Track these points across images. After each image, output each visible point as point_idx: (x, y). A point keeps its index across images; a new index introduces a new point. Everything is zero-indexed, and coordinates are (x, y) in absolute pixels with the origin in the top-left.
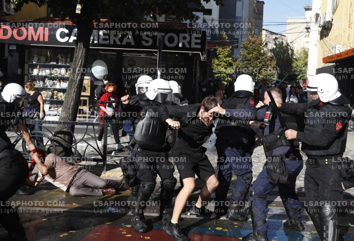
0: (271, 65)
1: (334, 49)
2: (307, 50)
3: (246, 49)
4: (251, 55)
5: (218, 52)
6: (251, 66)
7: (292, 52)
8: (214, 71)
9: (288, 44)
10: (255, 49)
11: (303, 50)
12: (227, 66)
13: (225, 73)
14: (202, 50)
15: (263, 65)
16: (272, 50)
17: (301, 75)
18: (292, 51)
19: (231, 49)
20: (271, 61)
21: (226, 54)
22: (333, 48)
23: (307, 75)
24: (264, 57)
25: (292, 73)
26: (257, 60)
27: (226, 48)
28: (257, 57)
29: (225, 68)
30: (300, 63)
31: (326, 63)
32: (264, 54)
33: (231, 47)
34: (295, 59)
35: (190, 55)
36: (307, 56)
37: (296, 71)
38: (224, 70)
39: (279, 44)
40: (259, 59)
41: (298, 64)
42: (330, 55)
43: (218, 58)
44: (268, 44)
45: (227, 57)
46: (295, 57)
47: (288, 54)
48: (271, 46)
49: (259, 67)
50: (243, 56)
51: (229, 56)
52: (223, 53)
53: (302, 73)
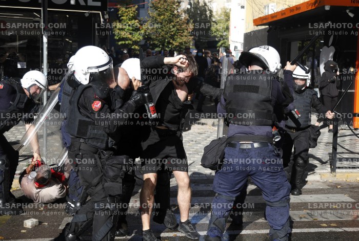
0: (187, 30)
1: (267, 8)
2: (228, 11)
3: (156, 10)
4: (162, 17)
5: (120, 12)
6: (163, 31)
7: (210, 13)
8: (116, 37)
9: (205, 4)
10: (167, 10)
11: (223, 10)
12: (133, 30)
13: (131, 40)
14: (103, 8)
15: (178, 29)
16: (187, 11)
17: (222, 42)
18: (211, 11)
19: (137, 9)
20: (187, 23)
21: (131, 15)
22: (265, 7)
23: (230, 41)
24: (178, 20)
25: (212, 40)
26: (170, 23)
27: (131, 7)
28: (170, 19)
29: (131, 34)
30: (220, 26)
31: (257, 26)
32: (178, 16)
33: (136, 6)
34: (214, 22)
35: (87, 15)
36: (229, 18)
37: (215, 37)
38: (130, 36)
39: (194, 3)
40: (173, 22)
41: (218, 28)
42: (262, 16)
43: (120, 21)
44: (181, 4)
45: (132, 20)
46: (214, 20)
47: (206, 16)
48: (185, 5)
49: (172, 31)
50: (153, 18)
51: (134, 18)
52: (126, 14)
53: (224, 39)
